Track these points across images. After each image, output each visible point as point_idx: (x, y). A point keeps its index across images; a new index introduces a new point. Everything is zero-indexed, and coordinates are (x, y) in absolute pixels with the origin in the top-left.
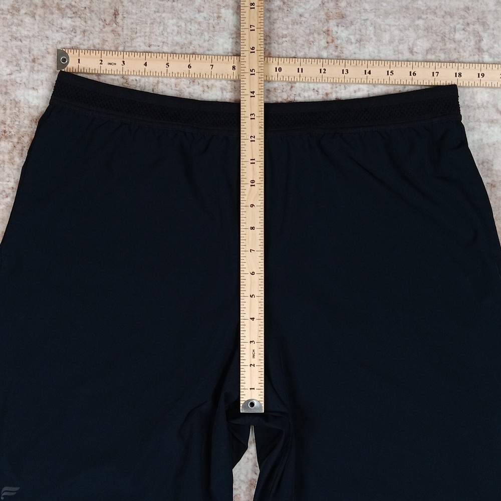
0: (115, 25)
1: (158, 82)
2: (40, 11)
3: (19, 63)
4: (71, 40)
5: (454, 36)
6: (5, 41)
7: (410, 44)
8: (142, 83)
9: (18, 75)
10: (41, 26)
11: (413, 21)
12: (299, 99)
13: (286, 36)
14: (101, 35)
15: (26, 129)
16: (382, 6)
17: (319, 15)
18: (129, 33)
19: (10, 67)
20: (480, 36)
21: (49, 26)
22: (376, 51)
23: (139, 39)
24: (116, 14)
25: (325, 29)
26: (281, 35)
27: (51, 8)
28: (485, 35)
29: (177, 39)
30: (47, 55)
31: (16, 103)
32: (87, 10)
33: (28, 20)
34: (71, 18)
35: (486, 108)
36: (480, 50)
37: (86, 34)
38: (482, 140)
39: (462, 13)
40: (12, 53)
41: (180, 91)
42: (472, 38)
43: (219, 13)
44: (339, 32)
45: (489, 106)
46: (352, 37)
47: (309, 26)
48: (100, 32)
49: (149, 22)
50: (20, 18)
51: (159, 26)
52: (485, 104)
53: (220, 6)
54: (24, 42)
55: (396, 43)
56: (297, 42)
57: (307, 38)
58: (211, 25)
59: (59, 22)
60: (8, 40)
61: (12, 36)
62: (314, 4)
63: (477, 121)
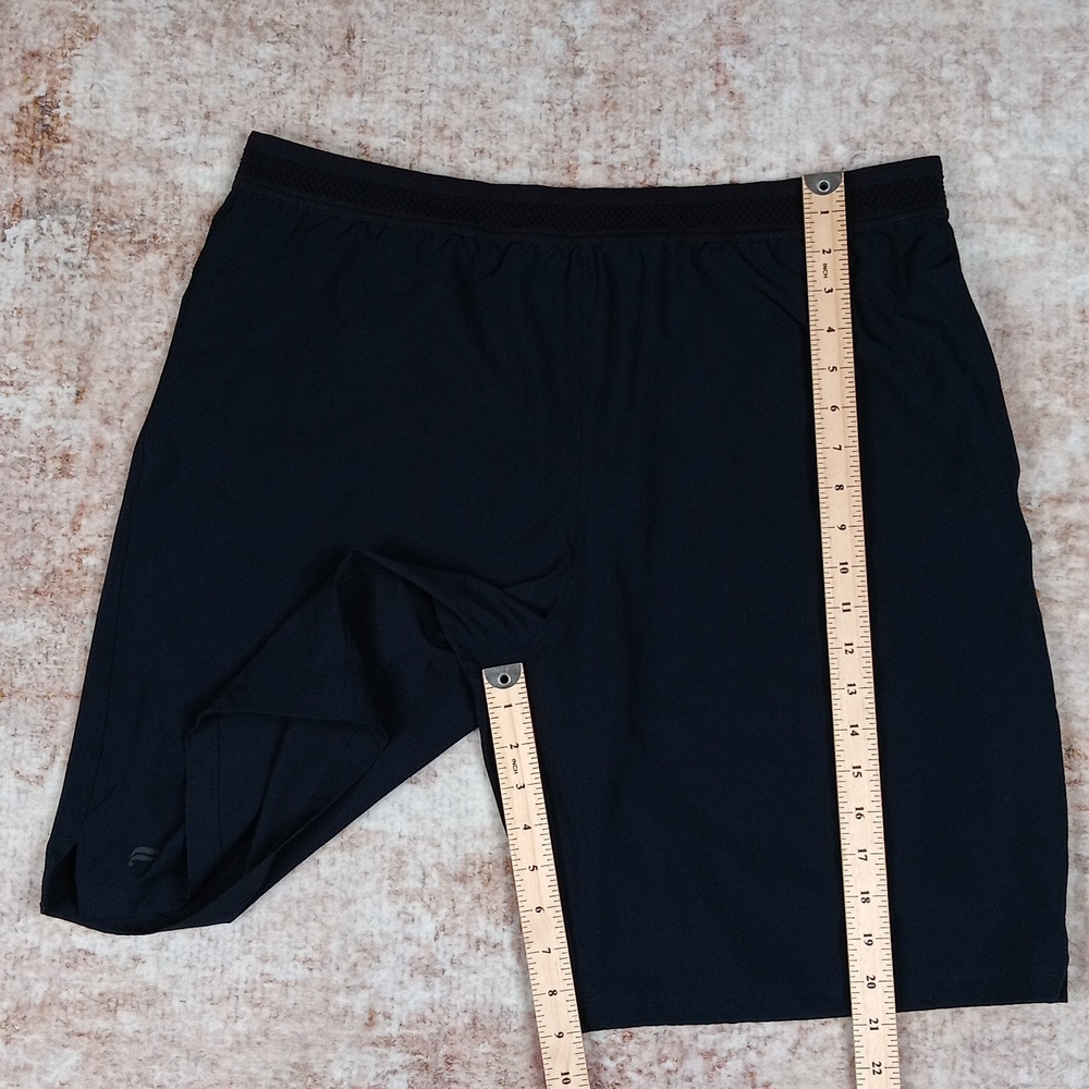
0: (347, 55)
1: (420, 154)
2: (220, 32)
3: (183, 119)
4: (272, 81)
5: (939, 73)
6: (160, 83)
7: (862, 87)
8: (392, 154)
9: (180, 140)
10: (222, 56)
11: (868, 47)
12: (664, 182)
13: (644, 74)
14: (324, 72)
15: (191, 232)
16: (813, 21)
17: (703, 37)
18: (372, 69)
19: (167, 127)
20: (986, 74)
21: (236, 58)
22: (802, 100)
23: (389, 79)
24: (350, 37)
25: (712, 61)
26: (635, 72)
27: (240, 27)
28: (994, 72)
29: (455, 78)
30: (231, 107)
31: (176, 188)
32: (301, 30)
33: (199, 47)
34: (274, 43)
35: (995, 197)
36: (985, 97)
37: (299, 70)
38: (987, 253)
39: (955, 33)
40: (171, 103)
41: (458, 167)
42: (971, 76)
43: (528, 34)
44: (737, 66)
45: (1001, 194)
46: (760, 76)
47: (684, 57)
48: (321, 68)
49: (407, 50)
50: (185, 43)
51: (424, 58)
52: (993, 192)
53: (531, 22)
54: (191, 84)
55: (837, 86)
56: (663, 84)
57: (681, 77)
58: (513, 55)
59: (252, 50)
60: (164, 80)
61: (171, 74)
62: (694, 18)
63: (979, 220)
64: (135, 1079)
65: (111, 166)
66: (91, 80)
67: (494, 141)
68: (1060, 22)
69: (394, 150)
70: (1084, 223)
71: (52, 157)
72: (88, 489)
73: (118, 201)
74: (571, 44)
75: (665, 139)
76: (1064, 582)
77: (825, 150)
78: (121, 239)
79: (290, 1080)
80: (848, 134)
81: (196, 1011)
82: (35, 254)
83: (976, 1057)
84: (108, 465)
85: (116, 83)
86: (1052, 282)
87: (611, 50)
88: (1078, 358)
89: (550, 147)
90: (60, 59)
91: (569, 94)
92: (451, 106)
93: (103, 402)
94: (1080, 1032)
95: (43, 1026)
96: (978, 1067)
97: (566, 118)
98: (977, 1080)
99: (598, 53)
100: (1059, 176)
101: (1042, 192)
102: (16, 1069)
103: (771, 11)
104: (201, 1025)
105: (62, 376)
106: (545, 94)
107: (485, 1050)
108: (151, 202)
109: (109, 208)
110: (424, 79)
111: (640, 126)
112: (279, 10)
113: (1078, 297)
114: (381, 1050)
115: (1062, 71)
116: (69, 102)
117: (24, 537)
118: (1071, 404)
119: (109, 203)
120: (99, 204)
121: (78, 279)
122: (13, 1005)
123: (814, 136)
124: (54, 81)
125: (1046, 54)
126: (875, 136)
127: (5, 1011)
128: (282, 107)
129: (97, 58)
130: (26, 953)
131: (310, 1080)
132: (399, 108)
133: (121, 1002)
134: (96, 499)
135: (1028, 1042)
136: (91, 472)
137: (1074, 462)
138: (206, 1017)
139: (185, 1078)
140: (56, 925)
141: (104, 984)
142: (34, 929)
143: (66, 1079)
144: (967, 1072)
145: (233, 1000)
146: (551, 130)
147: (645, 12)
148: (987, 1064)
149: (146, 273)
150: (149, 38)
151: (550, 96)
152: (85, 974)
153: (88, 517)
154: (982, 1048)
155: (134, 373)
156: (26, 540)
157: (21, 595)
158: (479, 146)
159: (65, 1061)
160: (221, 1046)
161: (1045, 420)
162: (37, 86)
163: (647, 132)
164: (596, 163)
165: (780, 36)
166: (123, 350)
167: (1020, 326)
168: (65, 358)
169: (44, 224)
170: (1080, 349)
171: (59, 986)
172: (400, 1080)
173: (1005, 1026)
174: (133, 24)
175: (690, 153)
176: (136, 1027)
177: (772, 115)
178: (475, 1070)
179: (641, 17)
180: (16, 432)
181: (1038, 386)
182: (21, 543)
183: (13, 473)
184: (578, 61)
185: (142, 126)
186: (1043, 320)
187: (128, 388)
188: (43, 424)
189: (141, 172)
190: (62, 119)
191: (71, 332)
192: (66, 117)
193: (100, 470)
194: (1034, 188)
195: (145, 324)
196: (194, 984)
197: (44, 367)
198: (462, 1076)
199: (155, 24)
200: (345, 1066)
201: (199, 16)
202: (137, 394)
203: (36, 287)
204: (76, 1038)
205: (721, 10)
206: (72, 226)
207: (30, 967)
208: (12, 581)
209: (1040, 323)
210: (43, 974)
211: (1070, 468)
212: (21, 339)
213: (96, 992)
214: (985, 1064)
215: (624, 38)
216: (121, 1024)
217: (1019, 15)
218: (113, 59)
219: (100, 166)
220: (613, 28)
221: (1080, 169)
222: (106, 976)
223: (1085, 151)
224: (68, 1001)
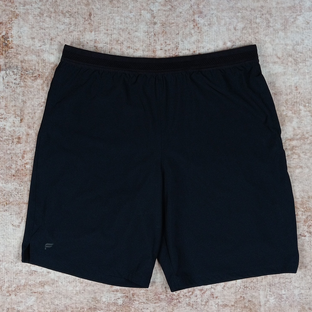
0: (90, 20)
1: (112, 48)
2: (53, 15)
3: (44, 41)
4: (69, 29)
5: (256, 20)
7: (234, 25)
8: (104, 49)
9: (44, 46)
10: (54, 22)
11: (236, 14)
12: (181, 55)
13: (172, 23)
14: (84, 26)
15: (49, 73)
16: (220, 6)
17: (190, 12)
18: (97, 24)
19: (40, 43)
20: (269, 20)
21: (58, 22)
22: (218, 29)
23: (102, 27)
24: (90, 15)
25: (192, 19)
27: (59, 13)
28: (271, 20)
29: (121, 26)
30: (58, 37)
31: (44, 60)
32: (76, 14)
33: (48, 19)
34: (69, 17)
35: (272, 56)
36: (269, 27)
37: (76, 25)
38: (270, 72)
39: (260, 9)
40: (41, 36)
41: (123, 52)
42: (265, 21)
43: (140, 13)
44: (199, 20)
45: (274, 55)
46: (206, 23)
47: (185, 18)
48: (83, 24)
49: (107, 18)
50: (44, 18)
51: (111, 20)
52: (271, 54)
53: (141, 9)
54: (46, 30)
55: (228, 25)
56: (179, 26)
57: (184, 24)
58: (137, 19)
59: (63, 20)
60: (38, 29)
61: (40, 27)
62: (187, 7)
63: (268, 62)
64: (50, 303)
65: (25, 55)
66: (17, 30)
67: (132, 44)
68: (289, 5)
69: (104, 48)
70: (296, 62)
71: (8, 53)
72: (26, 147)
73: (28, 65)
74: (153, 15)
75: (180, 42)
76: (292, 162)
77: (225, 44)
78: (29, 76)
79: (92, 302)
80: (231, 39)
81: (66, 285)
82: (6, 81)
83: (271, 288)
84: (31, 140)
85: (25, 31)
86: (288, 79)
87: (164, 17)
88: (295, 100)
89: (148, 45)
90: (8, 24)
91: (153, 30)
92: (120, 34)
93: (28, 122)
94: (298, 280)
95: (25, 290)
96: (272, 290)
97: (152, 37)
98: (271, 293)
99: (160, 18)
100: (289, 49)
101: (285, 54)
102: (19, 302)
103: (208, 4)
104: (67, 289)
105: (16, 115)
106: (146, 30)
107: (143, 292)
108: (37, 65)
109: (26, 67)
110: (112, 27)
111: (173, 38)
112: (70, 8)
113: (295, 83)
114: (115, 293)
115: (290, 19)
116: (12, 37)
117: (9, 161)
118: (293, 113)
119: (26, 65)
120: (23, 66)
121: (18, 88)
122: (16, 286)
123: (221, 40)
124: (7, 31)
125: (285, 14)
126: (238, 39)
127: (15, 287)
128: (72, 36)
129: (19, 24)
130: (19, 272)
131: (97, 301)
132: (105, 35)
133: (45, 284)
134: (28, 149)
135: (285, 283)
136: (26, 142)
137: (294, 129)
138: (68, 286)
139: (64, 303)
140: (26, 264)
141: (40, 279)
142: (20, 266)
143: (32, 304)
144: (269, 292)
145: (75, 282)
146: (148, 40)
147: (173, 5)
148: (274, 289)
149: (37, 85)
150: (33, 17)
151: (147, 31)
152: (35, 277)
153: (26, 154)
154: (273, 285)
155: (36, 114)
156: (10, 162)
157: (9, 176)
158: (128, 46)
159: (31, 300)
160: (73, 294)
161: (287, 118)
162: (2, 32)
163: (175, 40)
164: (161, 49)
165: (211, 11)
166: (33, 108)
167: (279, 92)
168: (16, 110)
169: (8, 72)
170: (295, 98)
171: (28, 280)
172: (121, 300)
173: (278, 279)
174: (28, 13)
175: (187, 46)
176: (50, 290)
177: (210, 34)
178: (140, 297)
179: (172, 7)
180: (5, 132)
181: (284, 108)
182: (8, 162)
183: (5, 143)
184: (155, 20)
185: (33, 43)
186: (286, 90)
187: (35, 118)
188: (12, 129)
189: (34, 56)
190: (10, 42)
191: (18, 103)
192: (11, 41)
193: (29, 141)
194: (283, 53)
195: (38, 100)
196: (64, 278)
197: (11, 113)
198: (137, 299)
199: (35, 13)
200: (106, 297)
201: (47, 10)
202: (37, 120)
203: (7, 90)
204: (34, 293)
205: (195, 4)
206: (16, 73)
207: (20, 276)
208: (7, 173)
209: (285, 91)
210: (24, 277)
211: (293, 131)
212: (4, 105)
213: (38, 281)
214: (273, 289)
215: (167, 13)
216: (46, 289)
217: (278, 3)
218: (23, 24)
219: (22, 55)
220: (164, 10)
221: (295, 47)
222: (40, 277)
223: (296, 42)
224: (31, 284)
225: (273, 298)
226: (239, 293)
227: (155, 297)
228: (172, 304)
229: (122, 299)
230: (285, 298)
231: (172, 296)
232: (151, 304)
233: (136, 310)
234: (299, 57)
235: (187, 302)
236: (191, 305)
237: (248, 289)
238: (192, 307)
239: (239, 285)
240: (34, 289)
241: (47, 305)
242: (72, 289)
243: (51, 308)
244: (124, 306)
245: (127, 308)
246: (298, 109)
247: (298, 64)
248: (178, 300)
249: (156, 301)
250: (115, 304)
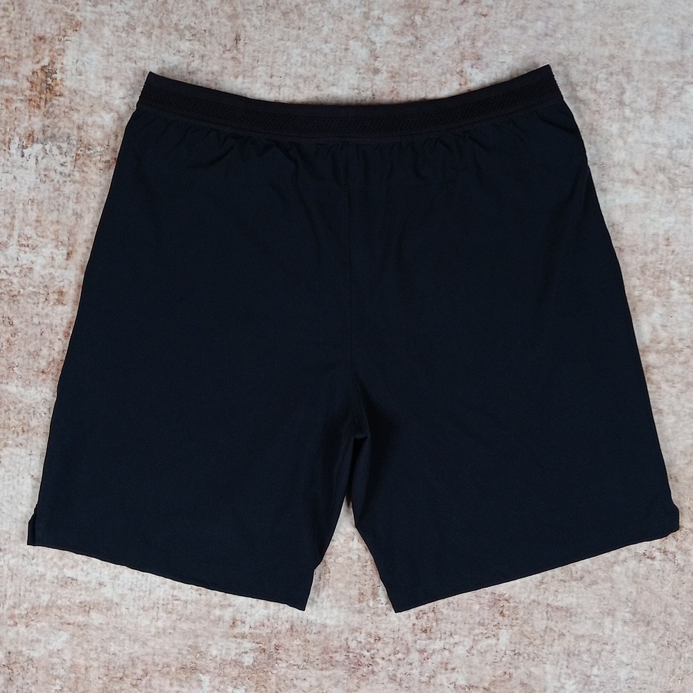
0: (235, 51)
2: (156, 32)
3: (133, 86)
4: (188, 64)
5: (595, 86)
6: (119, 62)
9: (131, 99)
10: (157, 47)
13: (416, 75)
14: (221, 61)
16: (521, 48)
17: (454, 54)
18: (251, 61)
19: (123, 90)
20: (623, 88)
21: (166, 49)
23: (260, 68)
24: (237, 39)
25: (458, 70)
26: (411, 73)
27: (169, 29)
28: (628, 87)
29: (301, 71)
32: (207, 34)
33: (143, 40)
34: (190, 40)
35: (622, 166)
36: (622, 103)
37: (205, 59)
38: (614, 200)
39: (606, 61)
40: (126, 75)
43: (347, 45)
44: (473, 74)
45: (626, 164)
47: (441, 66)
48: (219, 58)
49: (272, 50)
50: (136, 37)
51: (282, 56)
52: (621, 163)
53: (349, 37)
54: (138, 64)
56: (428, 83)
57: (439, 78)
58: (338, 57)
59: (176, 44)
60: (122, 60)
61: (126, 56)
62: (449, 41)
63: (611, 180)
64: (100, 649)
65: (89, 113)
66: (76, 57)
68: (670, 58)
70: (673, 185)
71: (52, 105)
73: (92, 135)
74: (373, 53)
78: (94, 159)
79: (187, 654)
81: (135, 614)
82: (42, 164)
83: (570, 660)
85: (92, 60)
86: (651, 220)
87: (397, 58)
88: (662, 267)
90: (57, 42)
91: (370, 85)
92: (298, 88)
93: (83, 260)
94: (629, 649)
95: (47, 618)
96: (571, 665)
98: (570, 671)
99: (389, 60)
100: (661, 155)
101: (650, 164)
102: (32, 641)
103: (496, 40)
104: (137, 622)
105: (58, 243)
106: (356, 84)
107: (297, 643)
108: (113, 137)
109: (87, 140)
110: (282, 69)
112: (193, 19)
113: (665, 230)
114: (239, 640)
115: (669, 89)
116: (63, 71)
117: (36, 339)
118: (656, 294)
119: (87, 137)
120: (81, 137)
121: (68, 183)
122: (30, 606)
124: (54, 56)
125: (660, 78)
127: (26, 609)
129: (81, 43)
130: (38, 578)
131: (198, 655)
132: (266, 87)
133: (92, 607)
135: (600, 653)
136: (76, 302)
137: (654, 329)
138: (140, 618)
139: (127, 650)
140: (55, 563)
141: (82, 597)
142: (42, 564)
143: (60, 648)
144: (564, 667)
145: (156, 609)
147: (419, 36)
148: (576, 663)
150: (112, 32)
151: (359, 85)
152: (71, 591)
154: (574, 655)
156: (37, 341)
157: (34, 373)
159: (60, 638)
160: (148, 634)
162: (43, 59)
165: (501, 56)
167: (629, 246)
168: (60, 232)
169: (47, 147)
170: (664, 262)
171: (56, 597)
172: (249, 657)
173: (587, 644)
174: (103, 22)
176: (101, 621)
178: (291, 654)
179: (417, 38)
180: (31, 276)
181: (637, 283)
182: (34, 343)
183: (29, 300)
184: (377, 64)
185: (108, 88)
186: (644, 243)
188: (47, 271)
190: (58, 81)
191: (64, 216)
192: (61, 80)
194: (646, 162)
196: (134, 599)
197: (47, 237)
198: (283, 656)
199: (117, 23)
200: (219, 648)
201: (144, 20)
203: (42, 187)
204: (67, 625)
205: (466, 37)
206: (64, 150)
207: (40, 586)
208: (29, 364)
209: (642, 244)
210: (47, 590)
211: (652, 332)
212: (34, 218)
213: (78, 601)
215: (405, 52)
216: (92, 619)
217: (647, 52)
218: (90, 44)
219: (82, 113)
220: (399, 44)
221: (674, 152)
222: (83, 592)
223: (678, 141)
224: (61, 605)
225: (572, 681)
226: (502, 664)
227: (322, 656)
228: (359, 674)
229: (252, 655)
230: (598, 683)
231: (358, 657)
232: (314, 671)
233: (280, 680)
234: (680, 175)
235: (391, 674)
236: (398, 680)
237: (521, 658)
238: (400, 685)
239: (504, 649)
240: (67, 616)
241: (93, 652)
242: (149, 623)
243: (101, 659)
244: (255, 669)
245: (261, 674)
246: (667, 288)
247: (677, 190)
248: (370, 668)
249: (324, 666)
250: (237, 663)
